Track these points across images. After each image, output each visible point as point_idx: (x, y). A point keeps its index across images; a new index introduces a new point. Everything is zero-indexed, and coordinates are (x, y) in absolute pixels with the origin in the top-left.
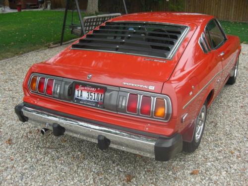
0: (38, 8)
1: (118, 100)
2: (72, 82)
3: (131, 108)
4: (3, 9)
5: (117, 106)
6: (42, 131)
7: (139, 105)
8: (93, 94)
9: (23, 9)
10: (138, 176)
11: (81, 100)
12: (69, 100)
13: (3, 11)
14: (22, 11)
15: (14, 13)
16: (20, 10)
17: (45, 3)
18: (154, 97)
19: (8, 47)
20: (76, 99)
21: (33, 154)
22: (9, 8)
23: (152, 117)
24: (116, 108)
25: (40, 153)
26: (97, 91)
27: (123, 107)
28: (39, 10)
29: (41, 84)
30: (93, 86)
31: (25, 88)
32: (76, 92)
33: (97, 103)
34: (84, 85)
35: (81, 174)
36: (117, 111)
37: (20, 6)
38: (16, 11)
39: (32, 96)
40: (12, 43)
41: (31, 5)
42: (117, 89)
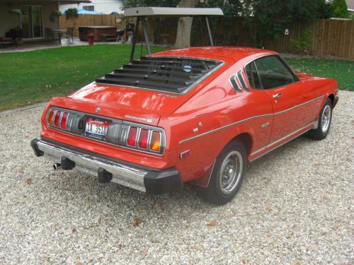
0: (115, 41)
1: (120, 133)
2: (83, 115)
3: (131, 141)
4: (71, 41)
5: (119, 139)
6: (54, 166)
7: (137, 139)
8: (101, 128)
9: (95, 41)
10: (147, 220)
11: (90, 134)
12: (80, 134)
13: (70, 43)
14: (95, 44)
15: (83, 46)
16: (91, 43)
17: (125, 35)
18: (151, 130)
19: (61, 88)
20: (87, 133)
21: (48, 194)
22: (79, 40)
23: (149, 151)
24: (118, 141)
25: (56, 193)
26: (105, 124)
27: (124, 140)
28: (116, 43)
29: (57, 118)
30: (101, 120)
31: (44, 122)
32: (87, 125)
33: (104, 136)
34: (94, 119)
35: (89, 214)
36: (120, 145)
37: (92, 37)
38: (86, 44)
39: (48, 130)
40: (68, 83)
41: (107, 37)
42: (120, 122)
